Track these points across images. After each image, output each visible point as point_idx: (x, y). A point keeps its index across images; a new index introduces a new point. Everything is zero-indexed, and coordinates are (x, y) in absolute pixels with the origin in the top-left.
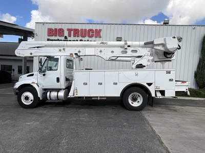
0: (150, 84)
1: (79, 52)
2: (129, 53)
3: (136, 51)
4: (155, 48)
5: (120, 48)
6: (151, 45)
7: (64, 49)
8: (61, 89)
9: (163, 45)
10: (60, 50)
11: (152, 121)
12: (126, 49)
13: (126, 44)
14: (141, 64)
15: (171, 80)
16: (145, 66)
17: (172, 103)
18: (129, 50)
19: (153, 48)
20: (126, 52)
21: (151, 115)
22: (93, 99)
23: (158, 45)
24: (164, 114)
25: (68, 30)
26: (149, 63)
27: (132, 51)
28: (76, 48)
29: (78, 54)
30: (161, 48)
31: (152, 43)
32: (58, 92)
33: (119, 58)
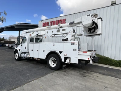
0: (61, 52)
1: (39, 33)
2: (61, 32)
3: (65, 30)
5: (56, 29)
7: (34, 33)
15: (75, 50)
18: (61, 30)
20: (59, 31)
22: (34, 59)
25: (50, 22)
27: (63, 30)
29: (38, 34)
31: (73, 23)
32: (25, 54)
33: (56, 35)
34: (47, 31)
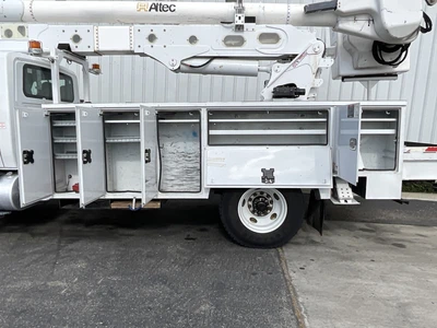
1: (77, 39)
2: (252, 45)
3: (274, 38)
4: (341, 26)
5: (219, 26)
6: (327, 17)
7: (21, 30)
8: (6, 172)
9: (371, 15)
10: (9, 34)
11: (311, 293)
12: (239, 28)
13: (240, 10)
14: (293, 85)
16: (302, 92)
17: (393, 216)
18: (252, 33)
19: (334, 27)
20: (241, 41)
21: (313, 267)
23: (354, 15)
24: (361, 258)
26: (319, 82)
27: (263, 37)
28: (62, 27)
29: (73, 46)
30: (362, 27)
33: (215, 63)
34: (146, 30)
